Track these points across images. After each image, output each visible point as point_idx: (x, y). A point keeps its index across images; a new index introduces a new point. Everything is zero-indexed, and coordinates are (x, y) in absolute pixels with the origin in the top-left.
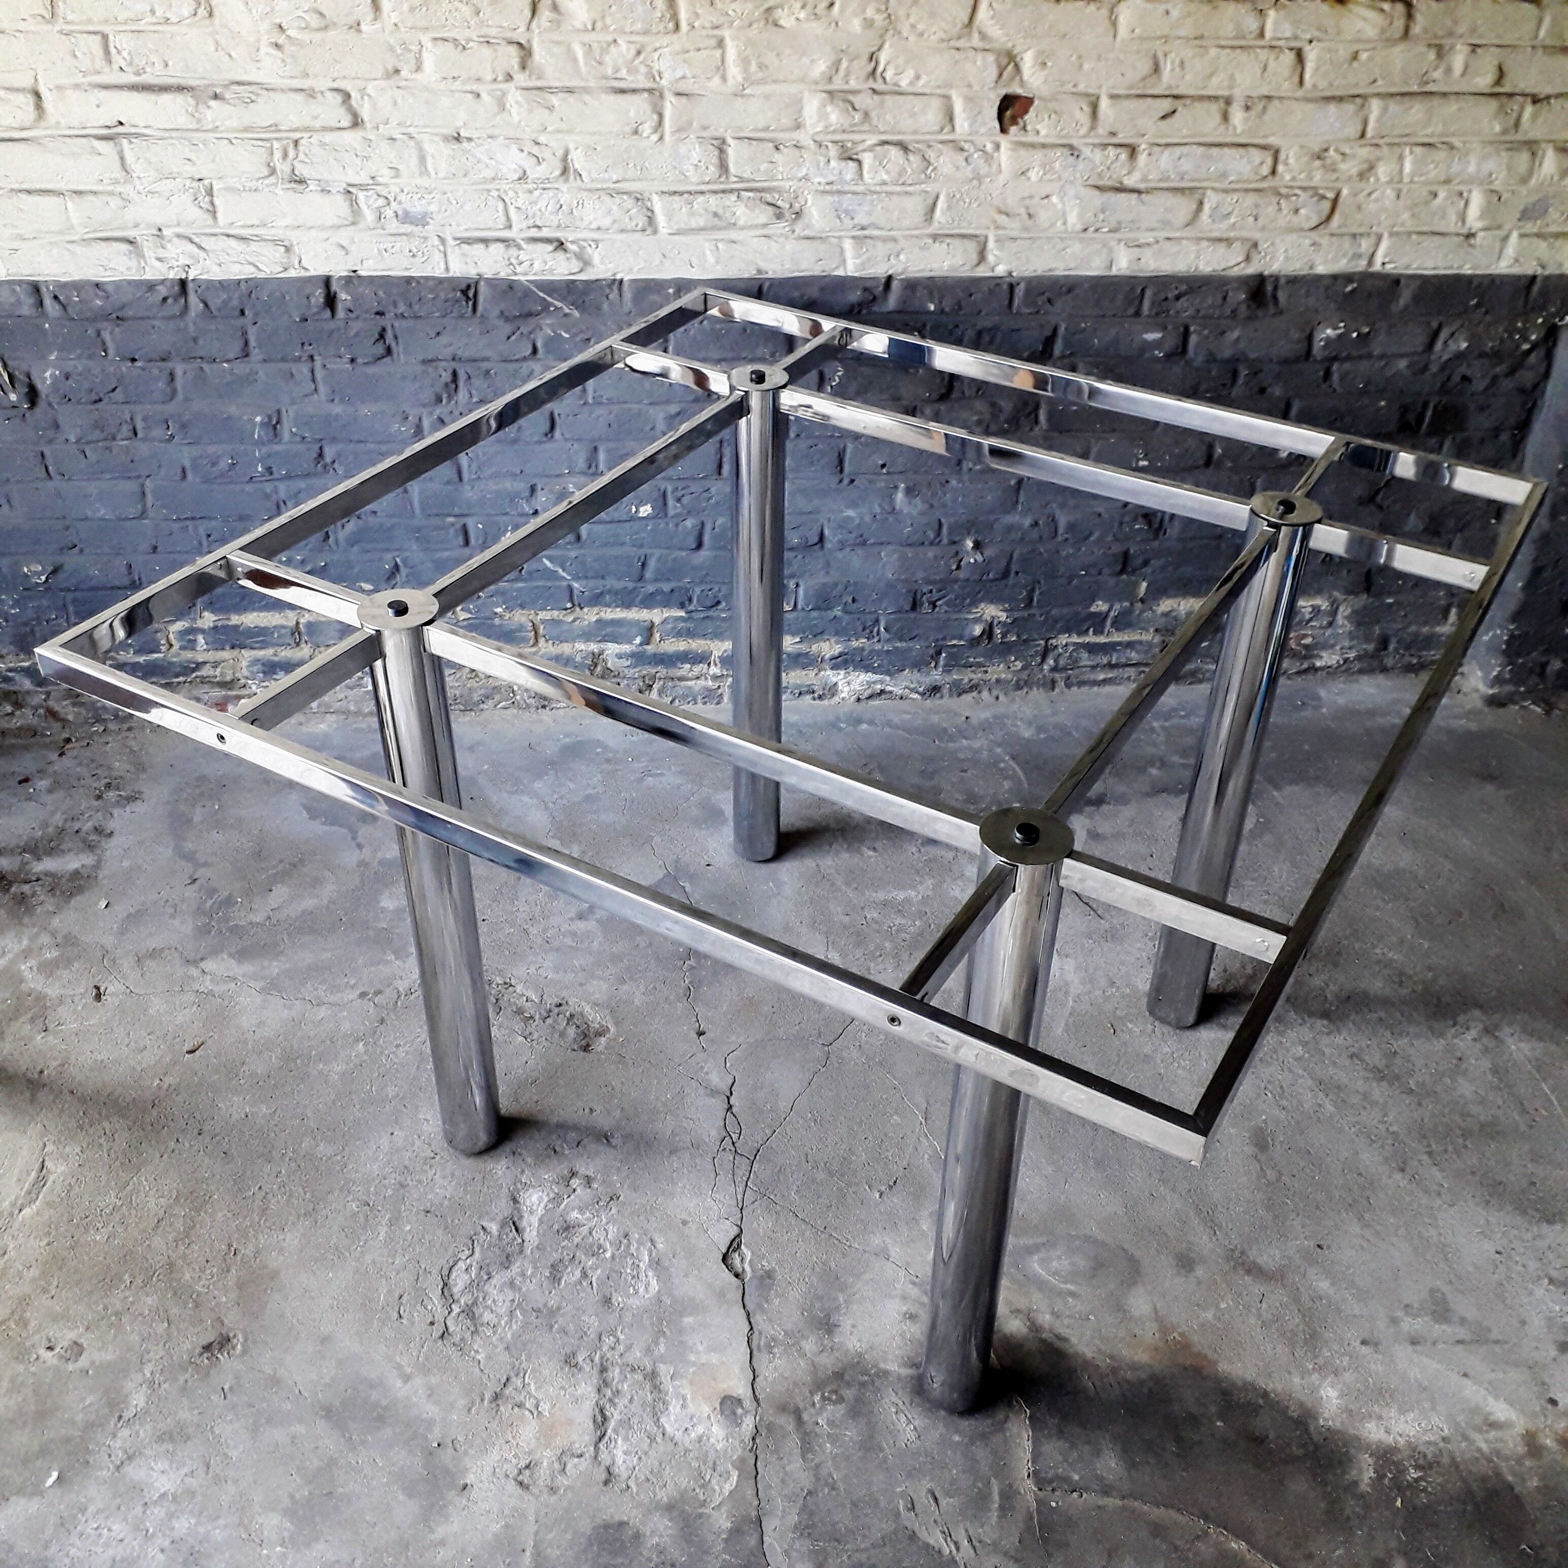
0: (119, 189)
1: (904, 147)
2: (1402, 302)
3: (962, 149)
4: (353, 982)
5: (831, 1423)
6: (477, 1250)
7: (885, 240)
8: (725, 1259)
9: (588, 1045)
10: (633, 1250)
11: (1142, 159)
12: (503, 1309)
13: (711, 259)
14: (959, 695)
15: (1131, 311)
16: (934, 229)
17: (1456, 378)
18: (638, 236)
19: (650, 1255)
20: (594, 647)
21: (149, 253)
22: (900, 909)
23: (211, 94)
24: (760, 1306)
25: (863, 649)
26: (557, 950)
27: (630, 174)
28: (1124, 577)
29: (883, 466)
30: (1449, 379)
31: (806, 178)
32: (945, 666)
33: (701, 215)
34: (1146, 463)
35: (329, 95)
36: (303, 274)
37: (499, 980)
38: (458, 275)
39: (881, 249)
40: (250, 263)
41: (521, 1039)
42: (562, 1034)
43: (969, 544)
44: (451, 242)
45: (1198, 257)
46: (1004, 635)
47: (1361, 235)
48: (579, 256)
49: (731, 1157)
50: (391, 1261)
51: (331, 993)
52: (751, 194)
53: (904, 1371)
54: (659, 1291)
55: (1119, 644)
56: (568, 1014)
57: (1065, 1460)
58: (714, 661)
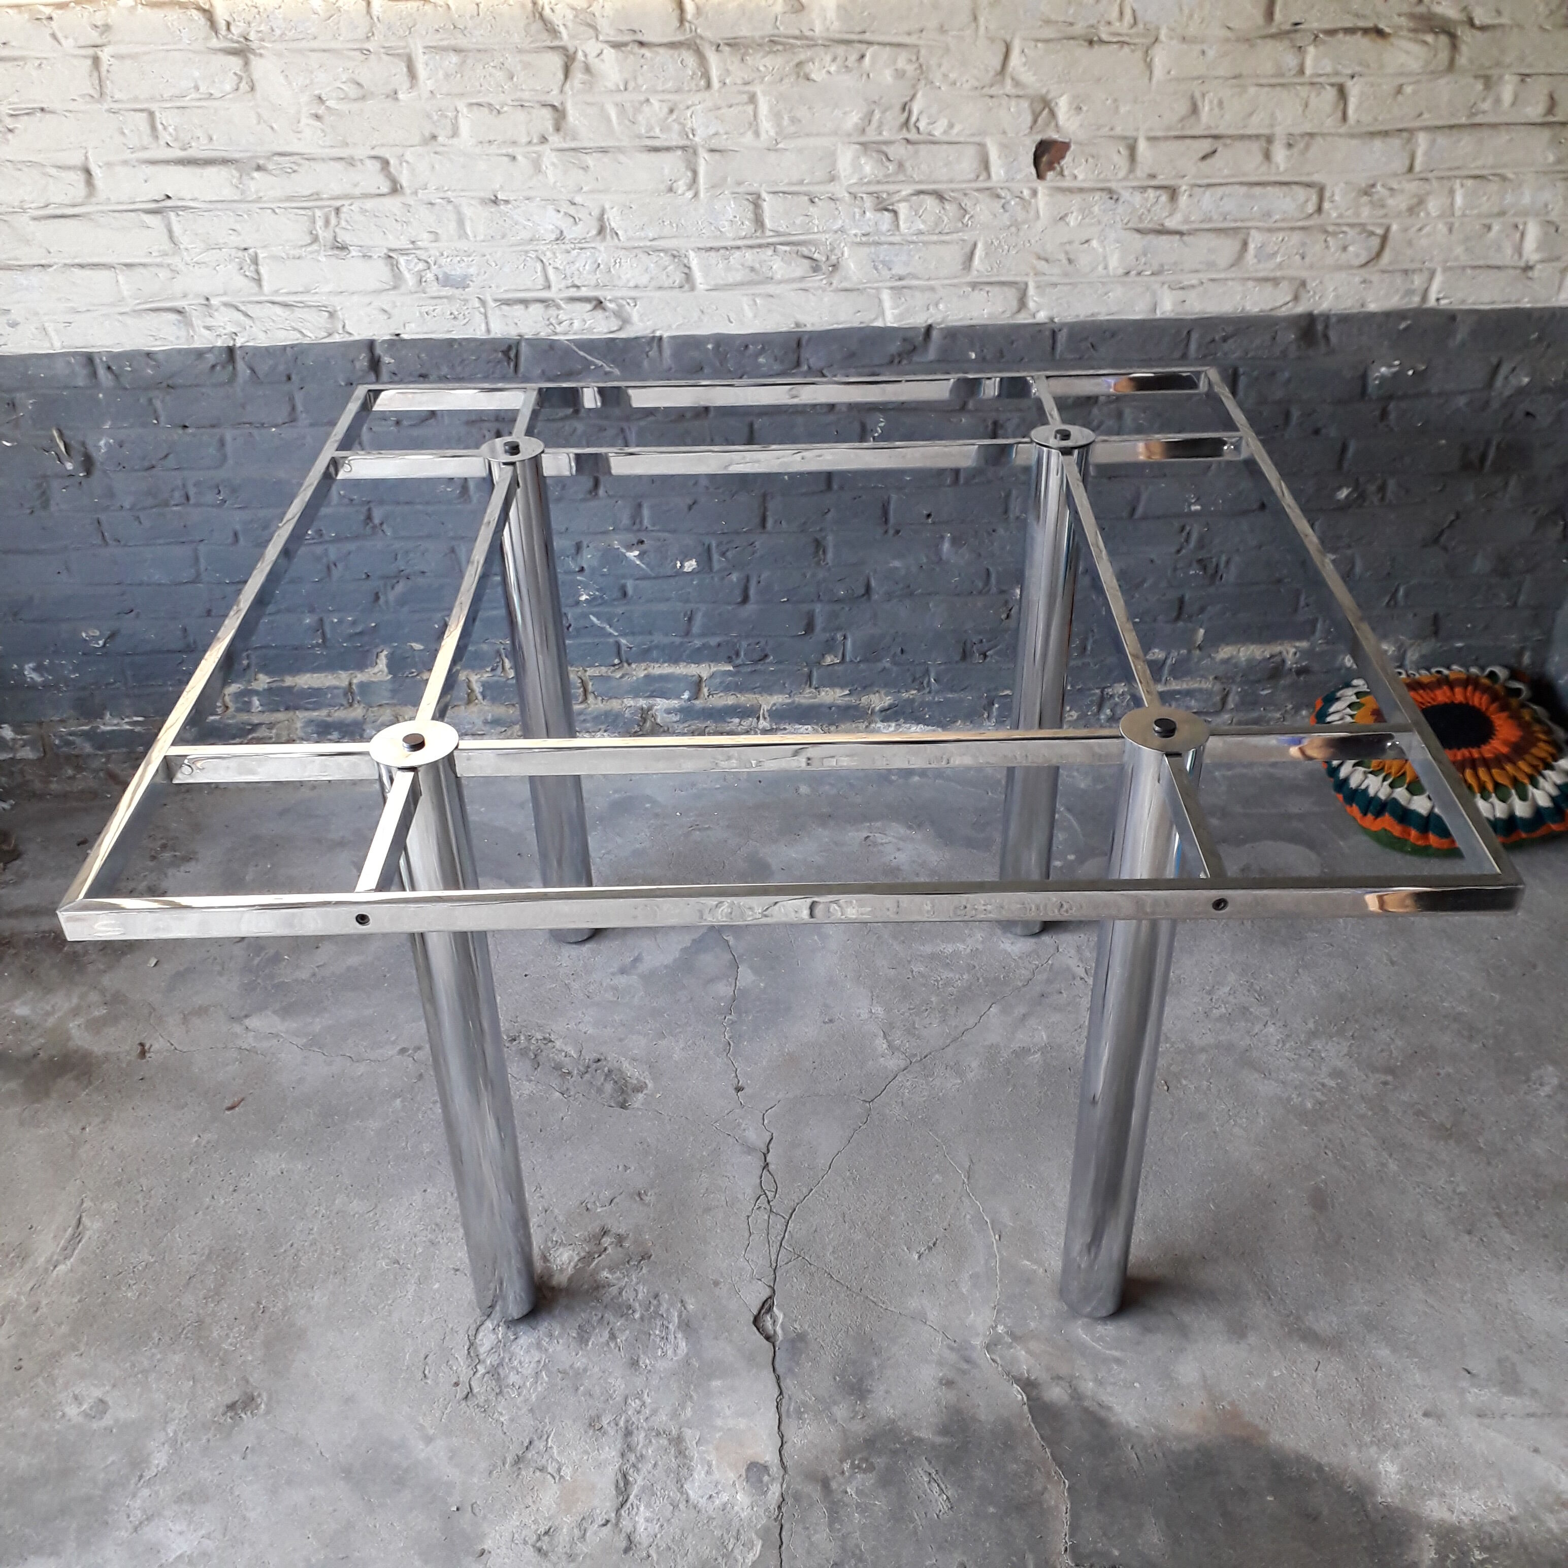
0: (168, 260)
1: (940, 197)
2: (1459, 337)
3: (998, 197)
4: (393, 1038)
5: (859, 1492)
7: (922, 289)
8: (756, 1321)
9: (625, 1101)
10: (662, 1311)
11: (1183, 200)
12: (528, 1370)
13: (749, 314)
15: (1177, 354)
16: (973, 276)
17: (1519, 415)
18: (676, 293)
19: (680, 1316)
20: (643, 703)
21: (197, 322)
22: (947, 962)
23: (254, 165)
24: (790, 1370)
25: (912, 701)
26: (598, 1004)
27: (667, 231)
28: (1180, 624)
29: (929, 516)
30: (1511, 416)
31: (842, 230)
32: (999, 718)
33: (737, 270)
34: (1198, 507)
35: (368, 162)
36: (348, 338)
37: (539, 1036)
38: (499, 336)
39: (920, 299)
40: (295, 329)
41: (558, 1094)
42: (600, 1091)
43: (1019, 592)
44: (492, 304)
45: (1244, 297)
47: (1414, 271)
48: (618, 314)
49: (766, 1217)
50: (418, 1320)
51: (372, 1049)
52: (787, 248)
53: (939, 1440)
54: (687, 1354)
55: (1179, 692)
56: (606, 1069)
57: (1105, 1534)
58: (764, 715)
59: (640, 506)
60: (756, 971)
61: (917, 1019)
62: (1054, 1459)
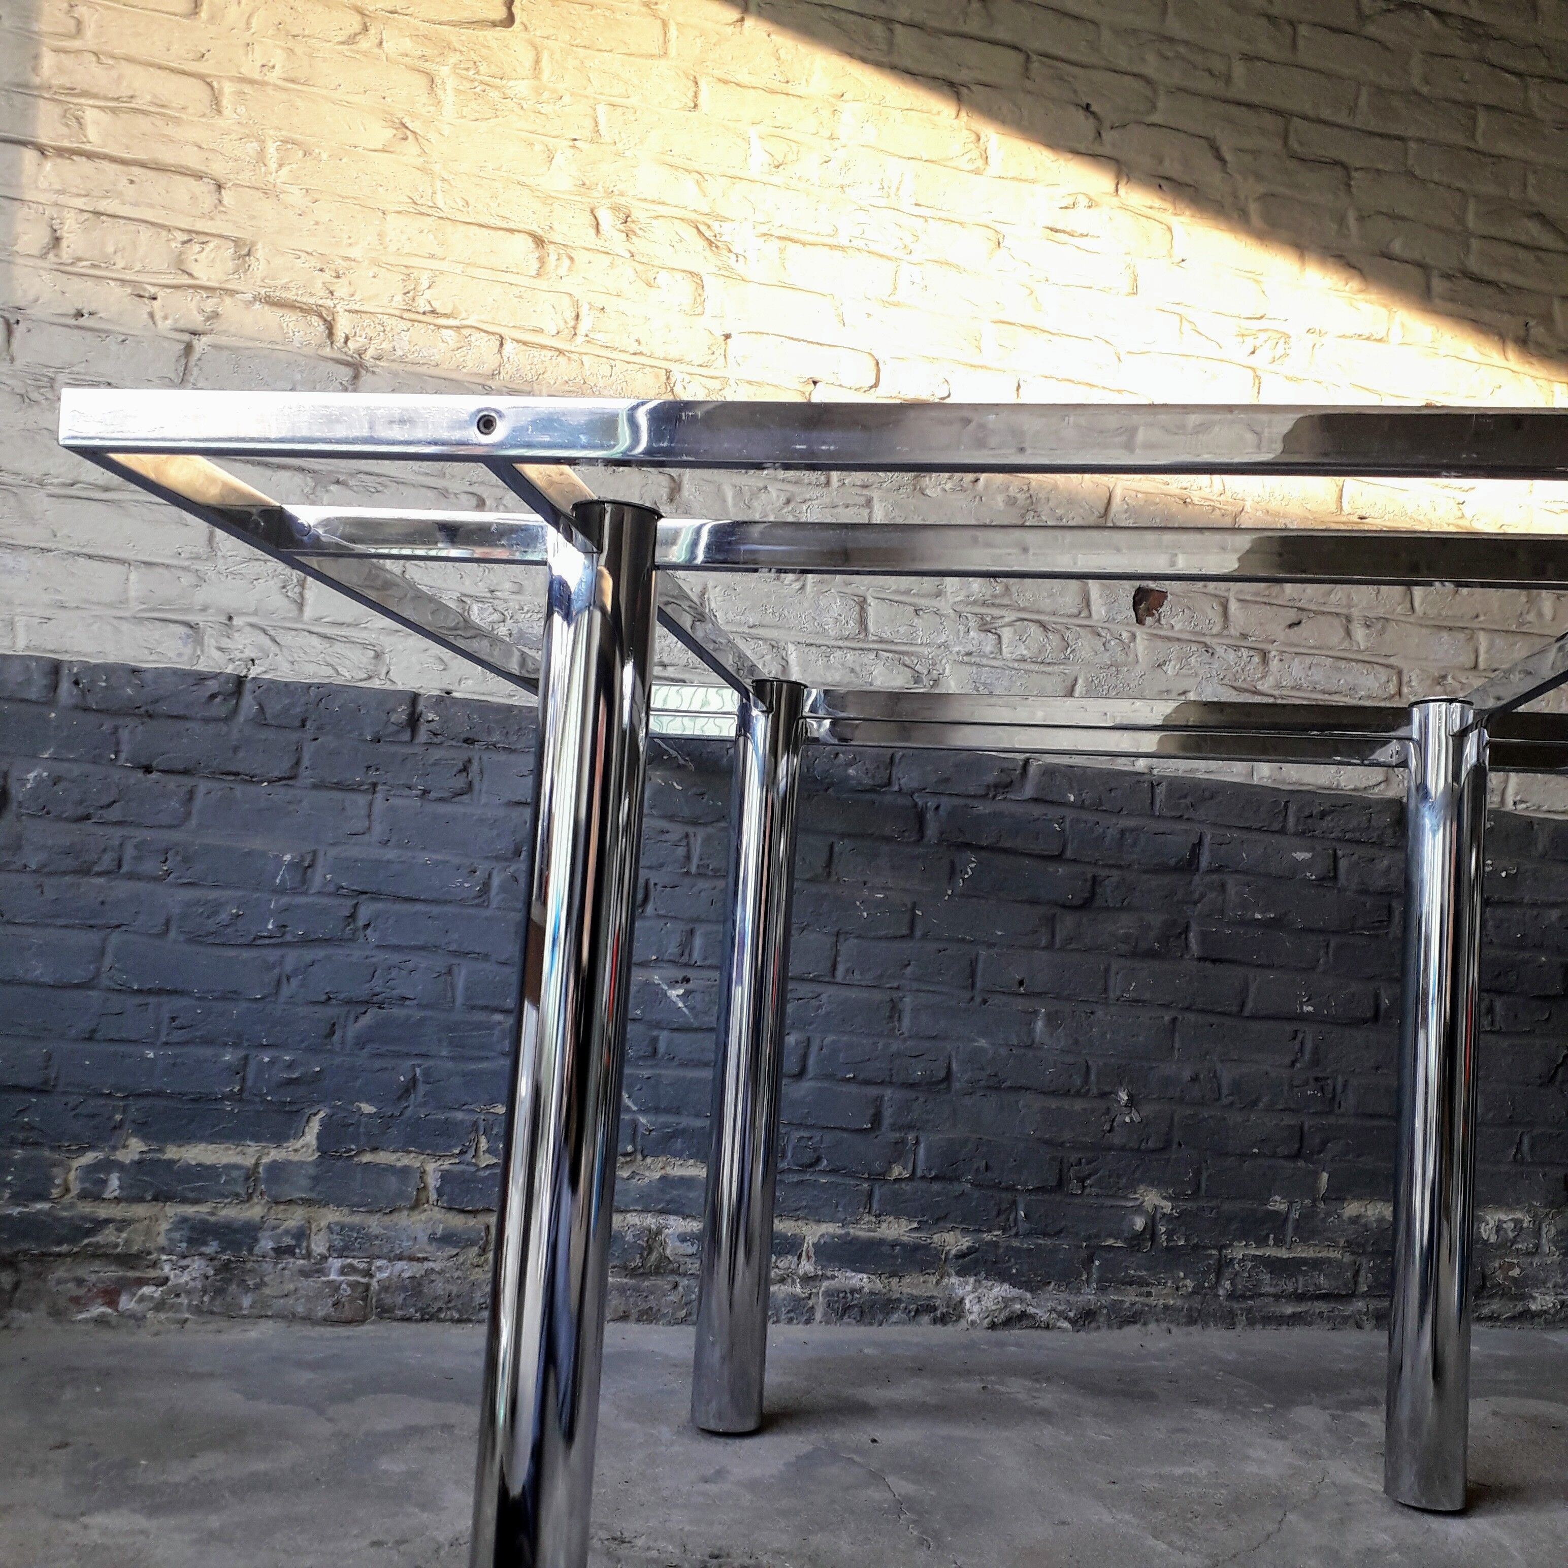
0: (198, 566)
1: (1043, 626)
2: (1540, 847)
3: (1099, 635)
11: (1274, 664)
14: (1120, 1328)
15: (1277, 826)
20: (650, 1221)
21: (210, 642)
23: (335, 480)
25: (995, 1245)
26: (685, 1506)
27: (768, 620)
28: (1301, 1163)
29: (1021, 983)
31: (945, 645)
32: (1099, 1281)
33: (837, 669)
34: (1311, 1009)
35: (464, 497)
36: (388, 686)
40: (328, 665)
43: (1124, 1096)
45: (1338, 772)
46: (1170, 1234)
52: (890, 655)
55: (1304, 1261)
58: (808, 1252)
59: (692, 932)
60: (915, 1482)
61: (1189, 1524)
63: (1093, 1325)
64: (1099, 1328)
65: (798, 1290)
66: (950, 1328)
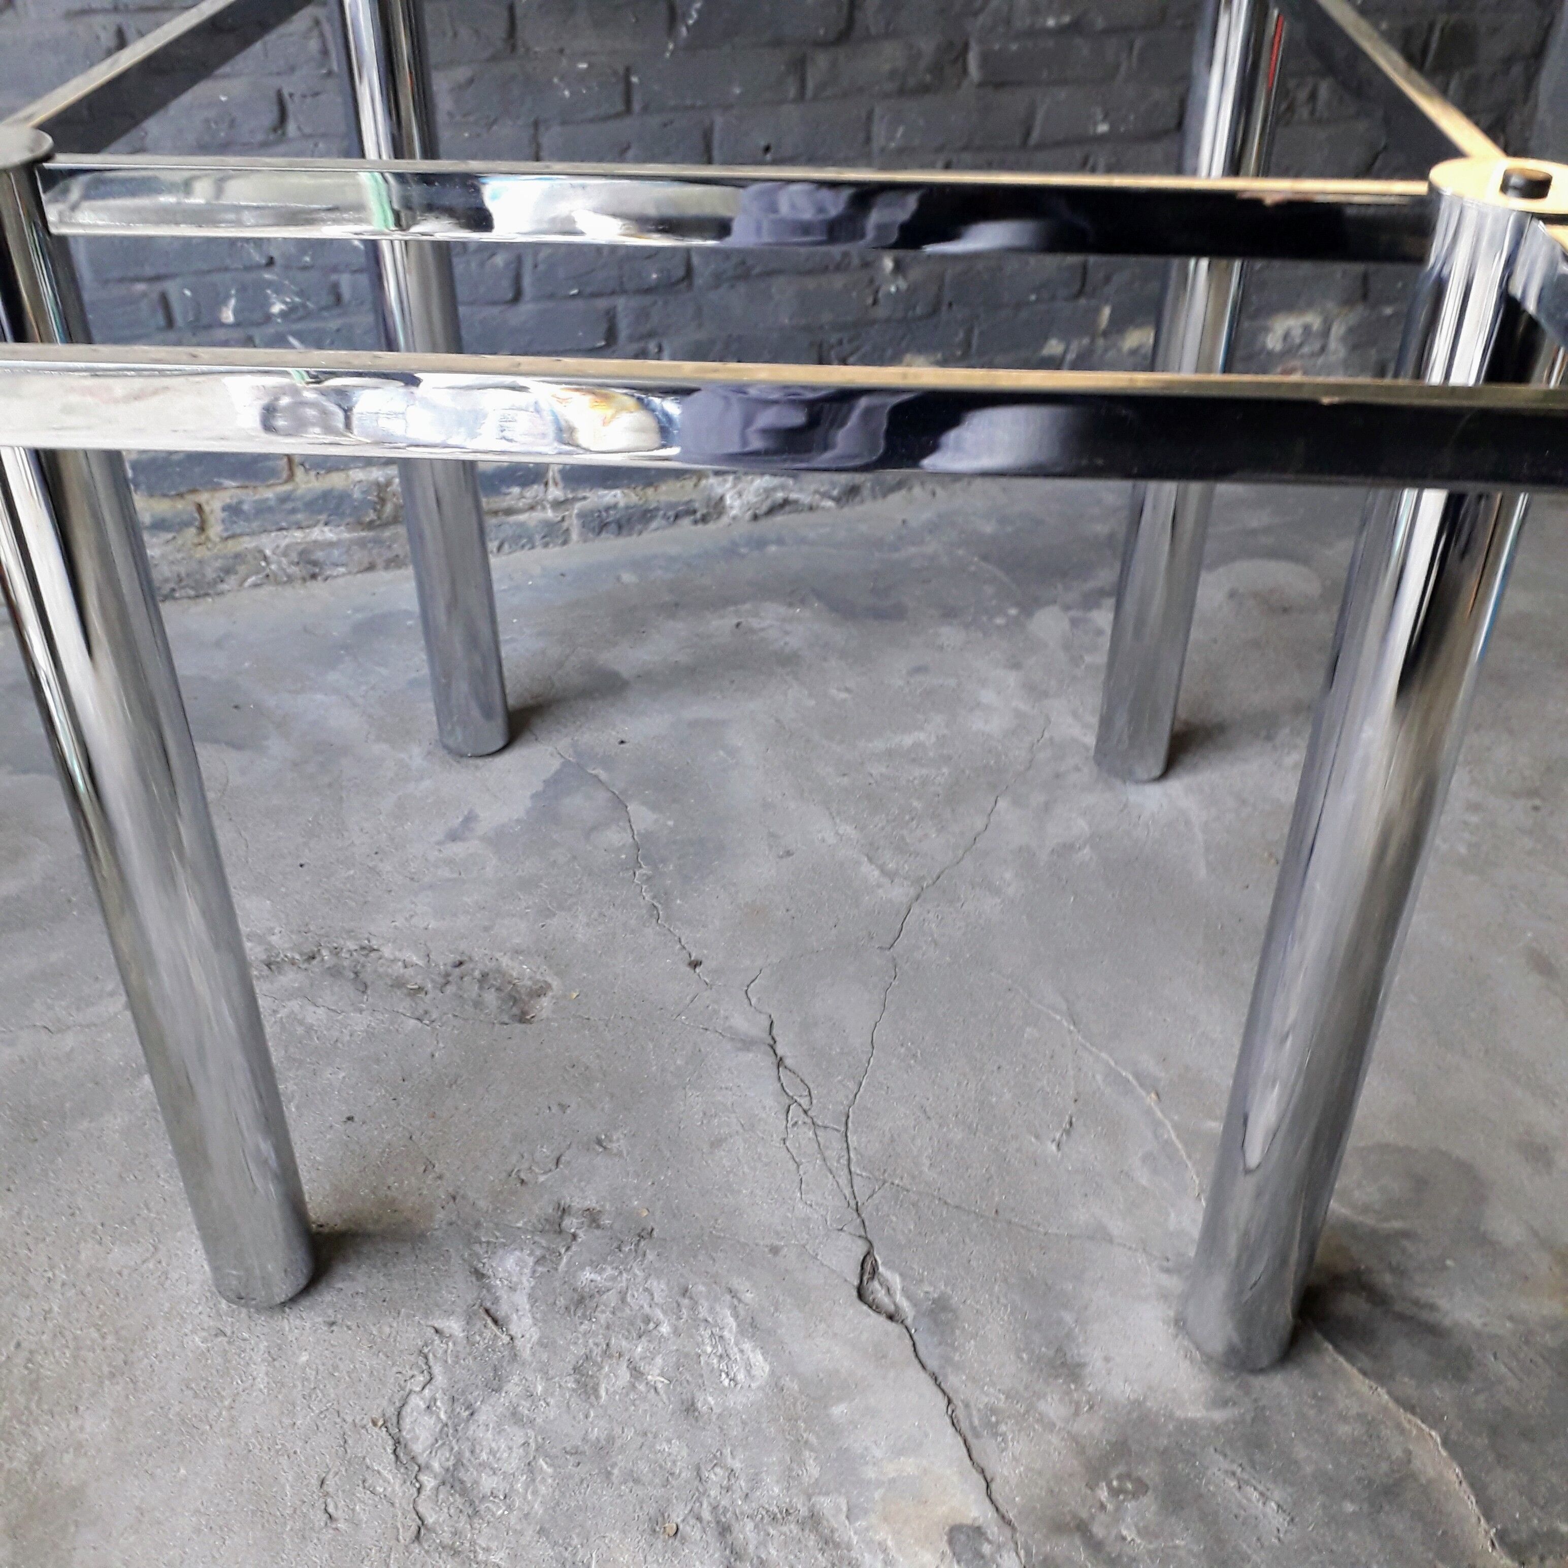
5: (1143, 1532)
6: (437, 1369)
8: (861, 1294)
9: (524, 1013)
10: (703, 1312)
12: (513, 1462)
14: (884, 496)
19: (736, 1316)
20: (377, 474)
22: (914, 756)
24: (948, 1360)
26: (431, 887)
28: (1083, 301)
29: (767, 149)
37: (351, 945)
41: (413, 1022)
42: (478, 1004)
43: (888, 267)
49: (811, 1134)
50: (287, 1421)
51: (78, 1009)
53: (1219, 1416)
54: (772, 1372)
56: (477, 974)
57: (1533, 1501)
58: (554, 479)
60: (654, 807)
61: (905, 832)
62: (1397, 1400)
63: (858, 499)
64: (862, 502)
65: (550, 514)
66: (711, 526)
